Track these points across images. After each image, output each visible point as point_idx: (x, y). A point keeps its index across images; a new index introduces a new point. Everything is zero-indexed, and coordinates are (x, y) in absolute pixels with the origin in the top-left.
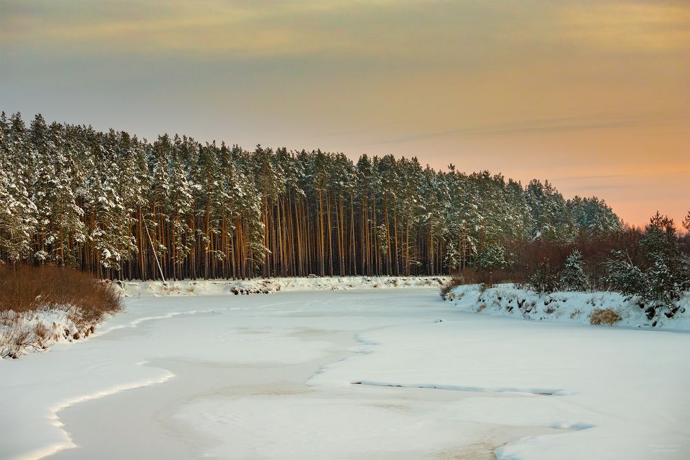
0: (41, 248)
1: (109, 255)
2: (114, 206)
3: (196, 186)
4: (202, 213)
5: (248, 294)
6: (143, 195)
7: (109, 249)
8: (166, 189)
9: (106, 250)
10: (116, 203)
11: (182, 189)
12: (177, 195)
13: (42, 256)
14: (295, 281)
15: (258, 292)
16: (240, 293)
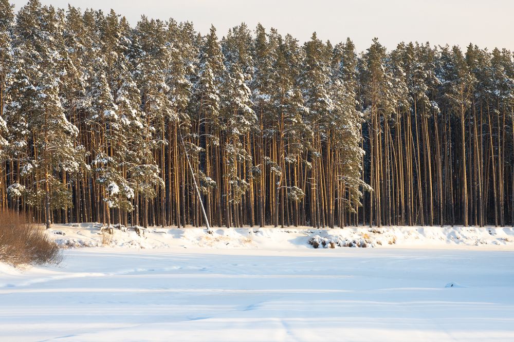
0: (15, 178)
1: (116, 190)
2: (128, 122)
3: (263, 96)
4: (270, 134)
5: (332, 247)
6: (179, 109)
7: (118, 182)
8: (215, 100)
9: (113, 184)
10: (131, 118)
11: (238, 100)
12: (230, 110)
13: (16, 190)
14: (422, 232)
15: (350, 245)
16: (320, 245)
